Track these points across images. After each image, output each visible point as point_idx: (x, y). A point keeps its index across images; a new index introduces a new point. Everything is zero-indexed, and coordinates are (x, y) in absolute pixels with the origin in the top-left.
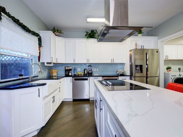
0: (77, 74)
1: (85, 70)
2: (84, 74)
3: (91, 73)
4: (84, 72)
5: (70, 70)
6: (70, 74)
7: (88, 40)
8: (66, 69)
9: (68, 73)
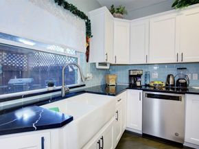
0: (152, 84)
1: (169, 76)
2: (167, 85)
3: (185, 85)
4: (168, 81)
5: (139, 76)
6: (138, 84)
7: (182, 12)
8: (131, 74)
9: (135, 82)
